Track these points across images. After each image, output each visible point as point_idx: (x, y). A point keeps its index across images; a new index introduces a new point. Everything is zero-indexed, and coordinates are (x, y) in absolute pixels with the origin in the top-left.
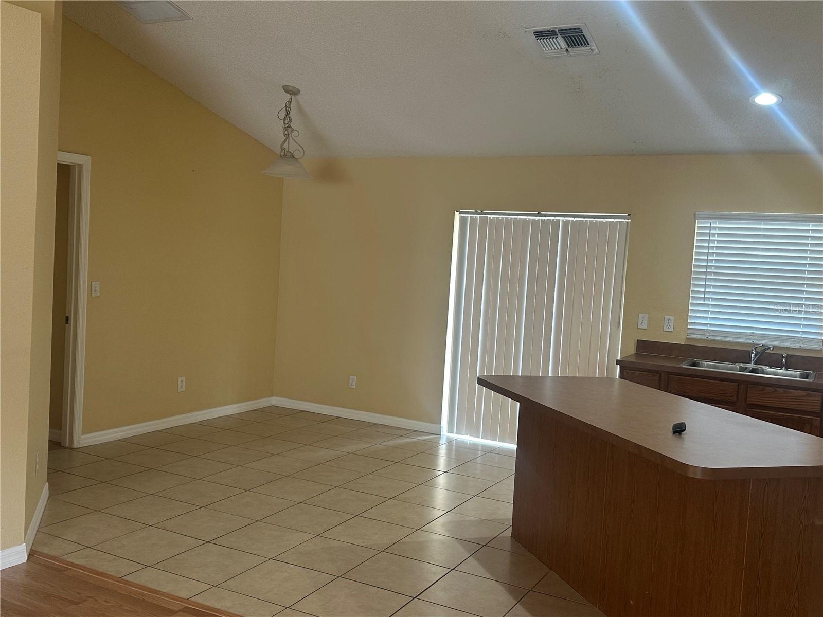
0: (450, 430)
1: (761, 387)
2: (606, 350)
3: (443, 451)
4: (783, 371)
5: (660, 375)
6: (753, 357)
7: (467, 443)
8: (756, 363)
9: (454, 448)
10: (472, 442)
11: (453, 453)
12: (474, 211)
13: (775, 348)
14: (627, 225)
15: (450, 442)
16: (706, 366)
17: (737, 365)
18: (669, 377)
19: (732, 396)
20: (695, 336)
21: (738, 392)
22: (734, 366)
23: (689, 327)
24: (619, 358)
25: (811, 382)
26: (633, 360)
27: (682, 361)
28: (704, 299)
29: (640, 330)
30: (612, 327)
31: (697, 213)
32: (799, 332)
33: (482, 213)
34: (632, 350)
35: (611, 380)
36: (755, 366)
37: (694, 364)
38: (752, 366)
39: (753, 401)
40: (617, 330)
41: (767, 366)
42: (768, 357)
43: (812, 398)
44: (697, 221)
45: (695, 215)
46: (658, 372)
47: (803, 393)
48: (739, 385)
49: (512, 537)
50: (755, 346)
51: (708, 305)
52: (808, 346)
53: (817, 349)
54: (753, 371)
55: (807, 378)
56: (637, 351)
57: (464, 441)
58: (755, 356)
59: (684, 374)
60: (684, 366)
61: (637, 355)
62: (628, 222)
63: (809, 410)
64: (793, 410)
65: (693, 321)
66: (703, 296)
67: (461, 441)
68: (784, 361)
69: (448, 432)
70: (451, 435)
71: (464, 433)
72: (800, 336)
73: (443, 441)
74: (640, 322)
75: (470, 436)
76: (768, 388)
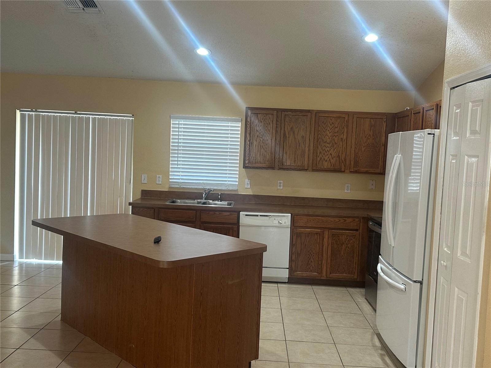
0: (21, 257)
1: (207, 212)
2: (123, 197)
3: (16, 271)
4: (219, 203)
5: (154, 209)
6: (204, 196)
7: (33, 264)
8: (205, 199)
9: (24, 268)
10: (37, 263)
11: (24, 272)
12: (30, 110)
13: (214, 190)
14: (132, 122)
15: (21, 265)
16: (180, 202)
17: (196, 201)
18: (159, 210)
19: (193, 218)
20: (173, 186)
21: (196, 216)
22: (194, 201)
23: (170, 181)
24: (131, 201)
25: (232, 207)
26: (139, 202)
27: (166, 201)
28: (178, 164)
29: (143, 184)
30: (127, 183)
31: (171, 115)
32: (226, 181)
33: (36, 111)
34: (139, 196)
35: (126, 215)
36: (205, 201)
37: (173, 202)
38: (203, 201)
39: (203, 220)
40: (130, 185)
41: (211, 200)
42: (212, 195)
43: (234, 216)
44: (171, 120)
45: (170, 116)
46: (153, 208)
47: (228, 213)
48: (196, 212)
49: (61, 320)
50: (205, 190)
51: (179, 168)
52: (231, 188)
53: (235, 189)
54: (204, 203)
55: (230, 206)
56: (142, 197)
57: (31, 263)
58: (205, 195)
59: (168, 208)
60: (167, 204)
61: (142, 199)
62: (132, 120)
63: (232, 222)
64: (224, 223)
65: (172, 178)
66: (177, 163)
67: (30, 263)
68: (219, 197)
69: (19, 259)
70: (21, 260)
71: (31, 258)
72: (227, 183)
73: (16, 264)
74: (143, 179)
75: (36, 259)
76: (211, 212)
